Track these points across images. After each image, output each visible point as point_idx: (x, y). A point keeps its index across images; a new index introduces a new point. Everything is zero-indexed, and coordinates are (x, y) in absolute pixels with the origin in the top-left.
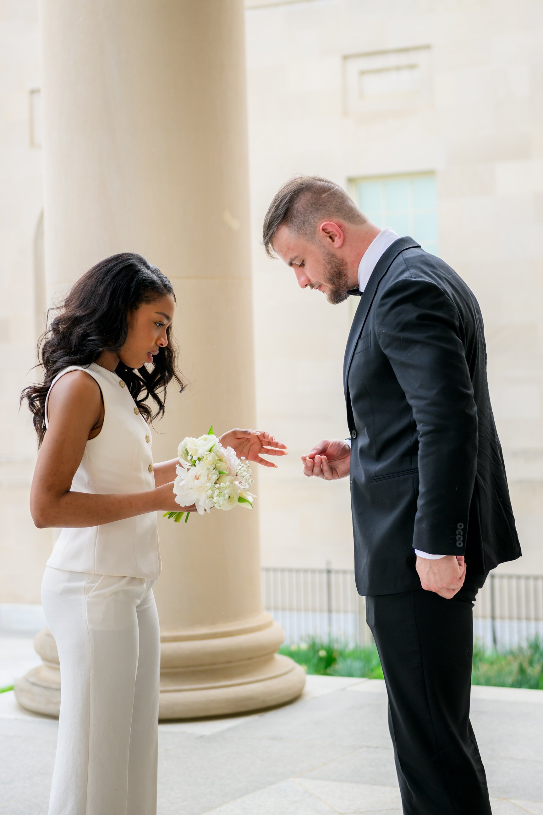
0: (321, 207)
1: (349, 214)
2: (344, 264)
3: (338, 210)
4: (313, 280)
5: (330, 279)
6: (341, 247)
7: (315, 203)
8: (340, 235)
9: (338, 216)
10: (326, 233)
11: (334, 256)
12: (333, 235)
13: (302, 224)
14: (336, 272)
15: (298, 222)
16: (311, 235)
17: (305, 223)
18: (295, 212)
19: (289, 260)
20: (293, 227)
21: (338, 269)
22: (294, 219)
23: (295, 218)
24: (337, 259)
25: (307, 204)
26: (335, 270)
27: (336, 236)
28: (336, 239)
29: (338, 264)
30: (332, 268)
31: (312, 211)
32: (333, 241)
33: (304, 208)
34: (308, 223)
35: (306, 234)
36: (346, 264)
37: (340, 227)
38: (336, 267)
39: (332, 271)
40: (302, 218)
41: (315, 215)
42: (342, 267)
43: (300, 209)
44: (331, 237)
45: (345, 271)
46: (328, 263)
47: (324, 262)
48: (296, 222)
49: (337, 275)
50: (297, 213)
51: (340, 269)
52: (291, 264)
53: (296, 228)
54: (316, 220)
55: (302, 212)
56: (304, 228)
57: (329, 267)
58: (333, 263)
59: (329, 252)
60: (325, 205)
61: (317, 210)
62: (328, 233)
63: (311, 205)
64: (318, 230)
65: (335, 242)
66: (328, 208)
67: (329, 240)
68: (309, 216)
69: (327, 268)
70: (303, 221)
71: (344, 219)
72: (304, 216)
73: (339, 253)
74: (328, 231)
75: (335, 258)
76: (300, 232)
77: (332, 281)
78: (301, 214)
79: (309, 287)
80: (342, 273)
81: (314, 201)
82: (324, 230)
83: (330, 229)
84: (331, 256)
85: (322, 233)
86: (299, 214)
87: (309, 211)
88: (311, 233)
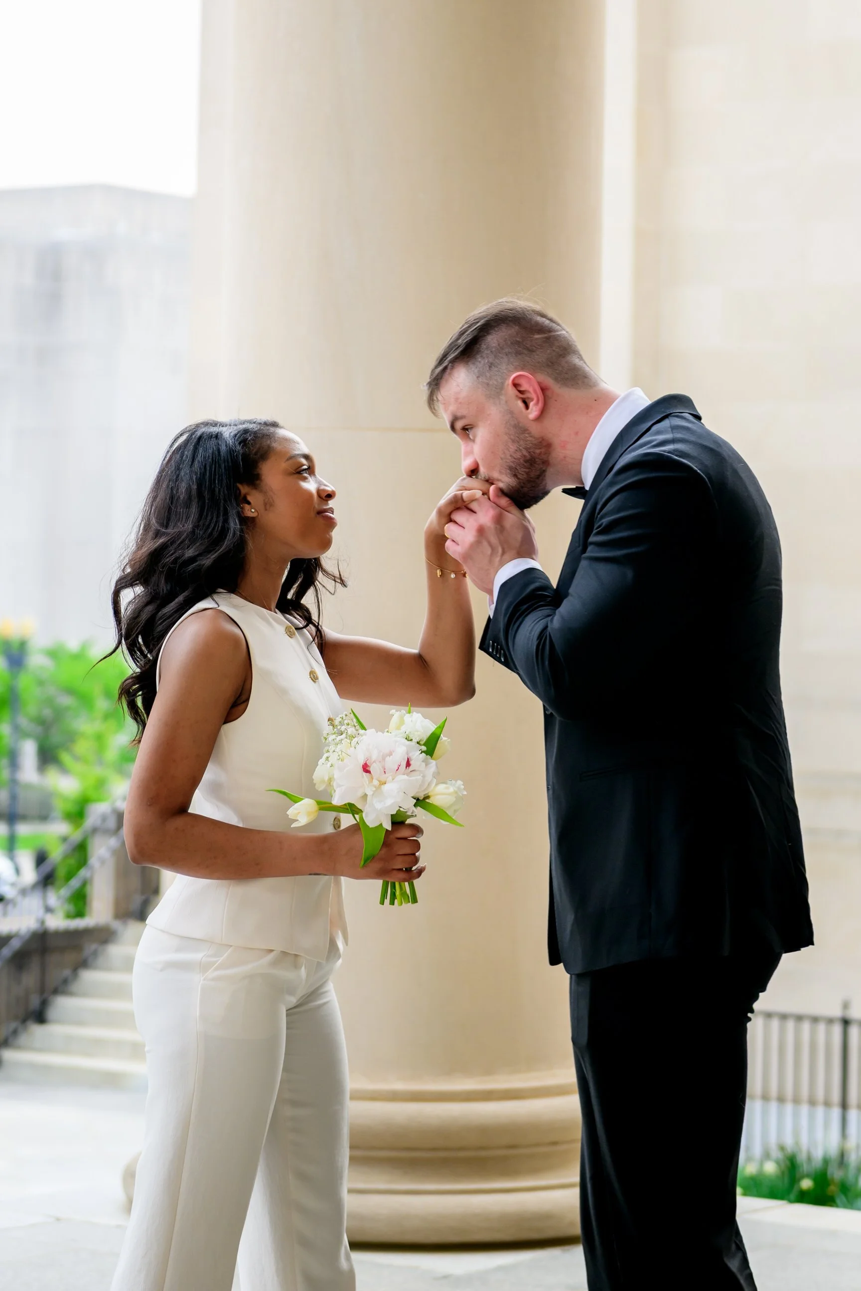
0: (526, 352)
1: (566, 373)
6: (538, 418)
7: (518, 343)
8: (539, 402)
10: (518, 390)
11: (525, 430)
12: (528, 398)
13: (488, 369)
14: (525, 456)
15: (482, 362)
16: (495, 389)
17: (493, 367)
21: (529, 452)
23: (482, 356)
24: (532, 436)
25: (506, 341)
26: (525, 453)
27: (532, 400)
28: (531, 404)
31: (509, 352)
33: (499, 345)
34: (496, 369)
35: (488, 384)
36: (551, 447)
37: (544, 389)
38: (526, 449)
40: (491, 358)
44: (524, 400)
48: (480, 362)
50: (487, 348)
55: (494, 350)
56: (488, 374)
59: (518, 422)
60: (533, 351)
61: (518, 353)
62: (521, 392)
63: (512, 343)
64: (506, 381)
65: (530, 410)
67: (521, 404)
68: (502, 358)
70: (491, 364)
72: (495, 356)
73: (535, 428)
74: (521, 388)
75: (527, 435)
81: (518, 339)
82: (516, 385)
83: (525, 386)
84: (520, 430)
85: (511, 391)
86: (489, 352)
87: (504, 351)
88: (496, 385)
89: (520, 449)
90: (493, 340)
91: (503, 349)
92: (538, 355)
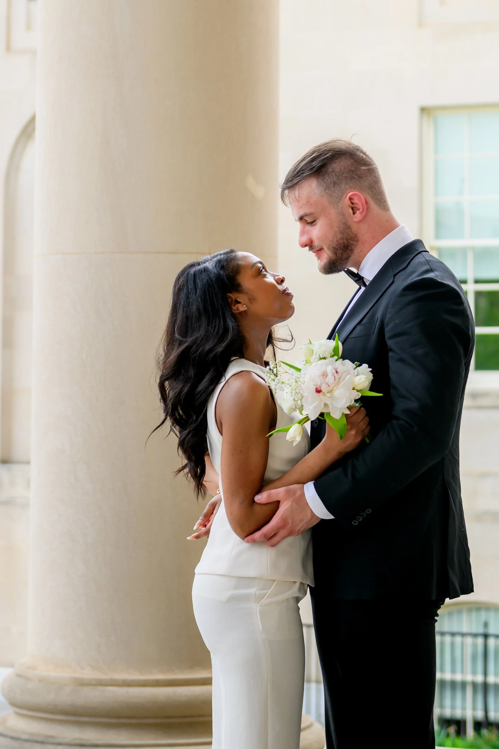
0: (356, 177)
1: (378, 195)
2: (356, 239)
3: (370, 187)
4: (316, 243)
5: (334, 248)
6: (360, 221)
7: (352, 171)
8: (363, 211)
9: (367, 193)
10: (351, 202)
11: (349, 227)
12: (355, 207)
13: (332, 185)
14: (344, 243)
15: (329, 180)
16: (336, 199)
17: (336, 185)
18: (330, 169)
19: (302, 213)
20: (322, 184)
21: (347, 242)
22: (326, 176)
23: (329, 176)
24: (351, 232)
25: (345, 168)
26: (345, 241)
27: (359, 209)
28: (358, 212)
29: (350, 237)
30: (342, 238)
31: (347, 176)
32: (354, 213)
33: (341, 170)
34: (338, 186)
35: (332, 195)
36: (358, 241)
37: (366, 203)
38: (347, 239)
39: (341, 241)
40: (335, 179)
41: (348, 182)
42: (353, 242)
43: (337, 170)
44: (352, 209)
45: (353, 247)
46: (341, 232)
47: (337, 229)
48: (327, 180)
49: (344, 246)
50: (333, 171)
51: (350, 243)
52: (301, 219)
53: (324, 185)
54: (347, 186)
55: (337, 173)
56: (332, 189)
57: (339, 236)
58: (345, 234)
59: (346, 222)
60: (361, 178)
61: (352, 178)
62: (352, 203)
63: (349, 171)
64: (344, 196)
65: (355, 215)
66: (363, 182)
67: (351, 211)
68: (342, 180)
69: (337, 237)
70: (335, 182)
71: (372, 198)
72: (338, 178)
73: (355, 228)
74: (353, 202)
75: (349, 230)
76: (327, 191)
77: (335, 250)
78: (336, 175)
79: (307, 248)
80: (350, 247)
81: (352, 168)
82: (350, 199)
83: (356, 201)
84: (346, 228)
85: (347, 201)
86: (334, 174)
87: (343, 175)
88: (337, 197)
89: (343, 239)
90: (337, 166)
91: (343, 174)
92: (364, 180)
